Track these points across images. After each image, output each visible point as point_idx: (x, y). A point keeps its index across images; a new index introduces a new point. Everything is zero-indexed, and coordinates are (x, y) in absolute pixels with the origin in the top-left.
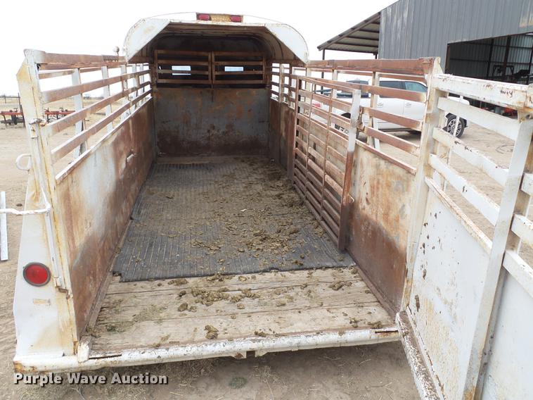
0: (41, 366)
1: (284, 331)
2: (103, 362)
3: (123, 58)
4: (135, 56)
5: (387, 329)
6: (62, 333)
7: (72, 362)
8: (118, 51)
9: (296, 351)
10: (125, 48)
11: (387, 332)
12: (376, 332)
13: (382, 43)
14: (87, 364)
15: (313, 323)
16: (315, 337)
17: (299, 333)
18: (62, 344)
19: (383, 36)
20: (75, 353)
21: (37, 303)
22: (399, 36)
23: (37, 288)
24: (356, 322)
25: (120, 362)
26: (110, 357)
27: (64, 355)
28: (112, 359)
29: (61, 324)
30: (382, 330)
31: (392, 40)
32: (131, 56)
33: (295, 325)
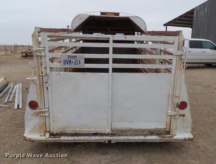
0: (33, 139)
1: (123, 134)
2: (54, 139)
3: (71, 30)
4: (76, 29)
5: (164, 136)
6: (40, 128)
7: (43, 138)
8: (69, 27)
9: (127, 142)
10: (72, 26)
11: (164, 137)
12: (159, 137)
13: (194, 23)
14: (48, 139)
15: (135, 133)
16: (135, 137)
17: (129, 135)
18: (40, 132)
19: (195, 20)
20: (45, 135)
21: (33, 115)
22: (202, 19)
23: (33, 110)
24: (152, 133)
25: (60, 140)
26: (57, 138)
27: (40, 136)
28: (58, 138)
29: (40, 124)
30: (162, 136)
31: (199, 22)
32: (74, 29)
33: (128, 133)
